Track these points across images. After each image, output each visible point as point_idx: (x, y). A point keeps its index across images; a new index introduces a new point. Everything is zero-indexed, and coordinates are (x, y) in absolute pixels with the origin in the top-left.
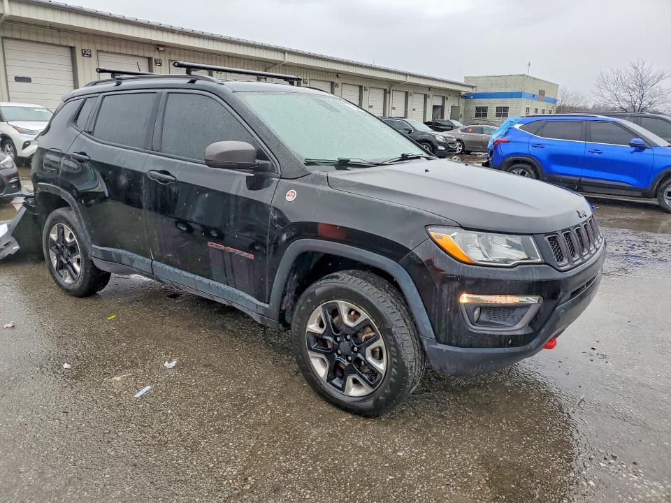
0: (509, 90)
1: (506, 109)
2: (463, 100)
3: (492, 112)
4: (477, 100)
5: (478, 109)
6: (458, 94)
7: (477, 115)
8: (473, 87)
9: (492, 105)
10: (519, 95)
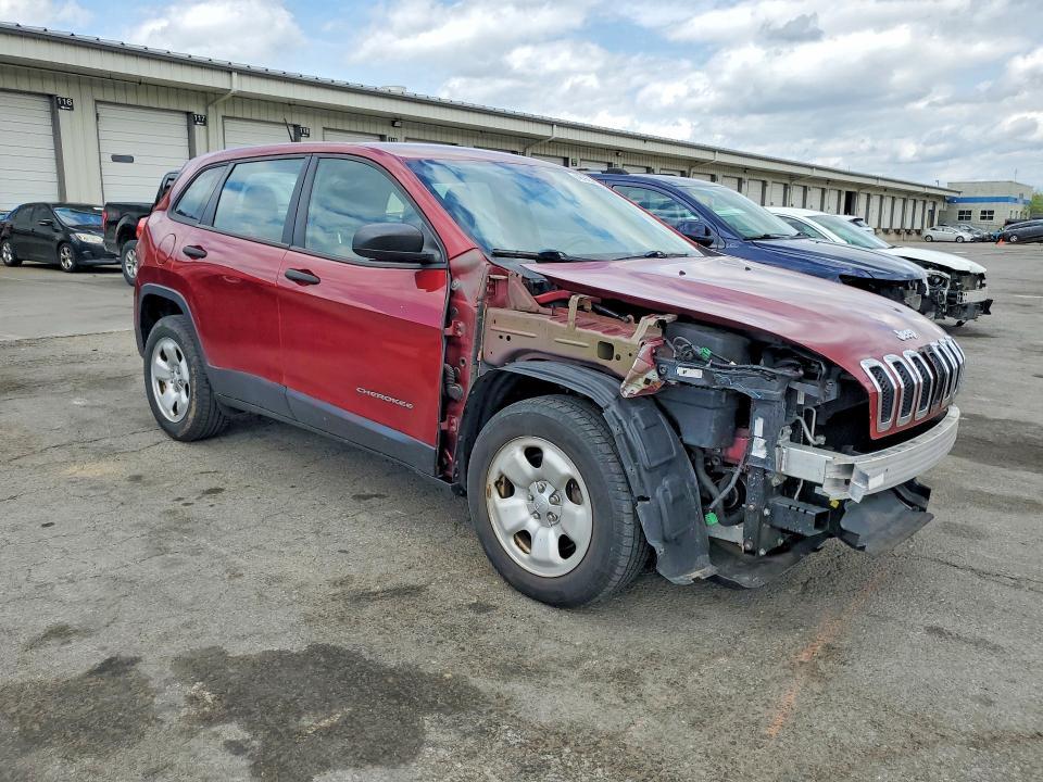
0: (995, 195)
1: (992, 212)
2: (946, 204)
3: (976, 215)
4: (960, 204)
5: (961, 212)
6: (943, 198)
7: (961, 218)
8: (959, 193)
9: (977, 209)
10: (1006, 200)
